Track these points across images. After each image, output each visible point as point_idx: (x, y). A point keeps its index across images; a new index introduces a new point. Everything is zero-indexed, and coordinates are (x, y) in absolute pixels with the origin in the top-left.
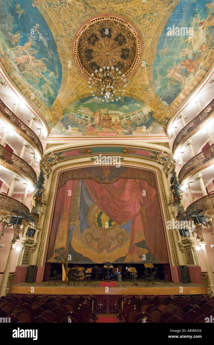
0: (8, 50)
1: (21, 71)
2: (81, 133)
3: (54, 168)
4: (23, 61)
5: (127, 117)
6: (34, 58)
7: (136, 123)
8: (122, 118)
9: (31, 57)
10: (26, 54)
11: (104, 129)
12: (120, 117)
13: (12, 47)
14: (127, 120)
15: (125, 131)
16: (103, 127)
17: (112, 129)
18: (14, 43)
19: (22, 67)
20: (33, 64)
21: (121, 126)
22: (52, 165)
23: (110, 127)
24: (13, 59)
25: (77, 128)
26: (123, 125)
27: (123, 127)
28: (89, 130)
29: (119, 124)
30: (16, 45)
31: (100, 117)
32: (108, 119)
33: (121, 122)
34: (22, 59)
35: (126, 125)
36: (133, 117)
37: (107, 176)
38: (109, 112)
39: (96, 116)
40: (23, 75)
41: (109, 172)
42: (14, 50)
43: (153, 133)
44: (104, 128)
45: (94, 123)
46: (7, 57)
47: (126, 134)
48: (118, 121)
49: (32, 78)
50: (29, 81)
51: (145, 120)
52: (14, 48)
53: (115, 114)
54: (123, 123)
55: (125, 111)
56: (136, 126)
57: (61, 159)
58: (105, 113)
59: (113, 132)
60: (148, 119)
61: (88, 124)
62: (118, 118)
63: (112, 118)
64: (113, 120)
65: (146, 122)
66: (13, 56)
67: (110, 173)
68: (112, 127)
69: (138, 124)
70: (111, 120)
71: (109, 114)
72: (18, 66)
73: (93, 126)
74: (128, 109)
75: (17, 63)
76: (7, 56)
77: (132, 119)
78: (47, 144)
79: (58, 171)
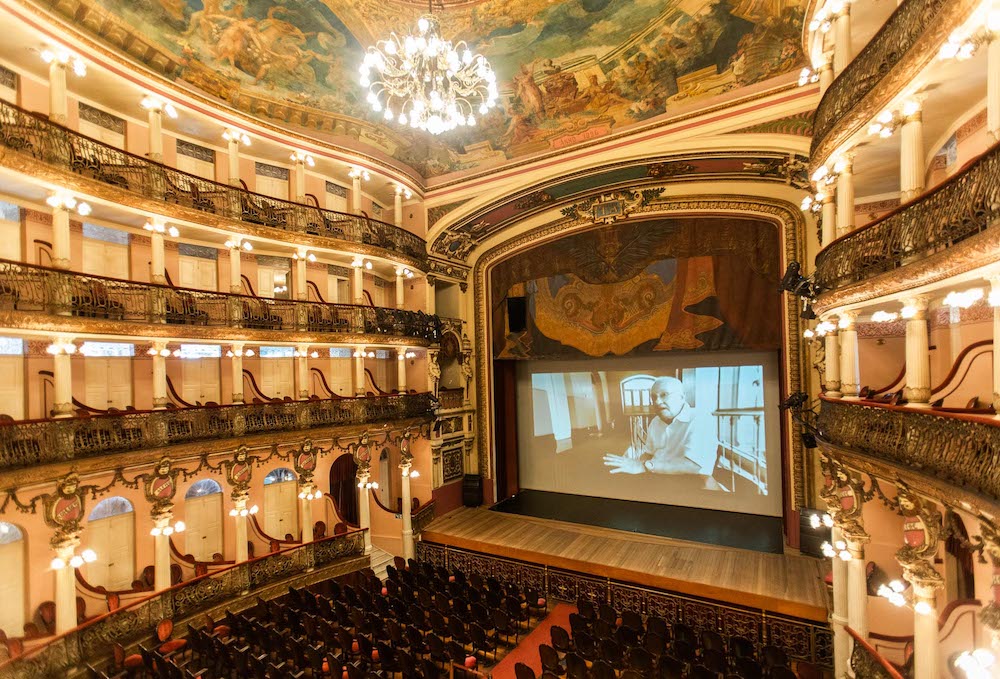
0: (182, 42)
1: (253, 73)
2: (501, 152)
3: (472, 259)
4: (238, 46)
5: (628, 54)
6: (251, 21)
7: (674, 63)
8: (613, 64)
9: (245, 25)
10: (228, 24)
11: (565, 122)
12: (600, 63)
13: (185, 30)
14: (630, 64)
15: (635, 106)
16: (557, 115)
17: (589, 113)
18: (179, 17)
19: (245, 63)
20: (264, 38)
21: (617, 91)
22: (466, 254)
23: (579, 108)
24: (213, 59)
25: (486, 143)
26: (624, 88)
27: (625, 96)
28: (519, 139)
29: (609, 87)
30: (187, 16)
31: (536, 86)
32: (566, 85)
33: (615, 79)
34: (228, 42)
35: (633, 82)
36: (652, 44)
37: (612, 260)
38: (557, 63)
39: (524, 89)
40: (266, 79)
41: (618, 245)
42: (193, 33)
43: (754, 81)
44: (563, 119)
45: (526, 113)
46: (197, 62)
47: (642, 116)
48: (602, 79)
49: (290, 73)
50: (289, 87)
51: (705, 42)
52: (191, 29)
53: (580, 62)
54: (621, 81)
55: (607, 39)
56: (676, 74)
57: (481, 235)
58: (544, 69)
59: (594, 122)
60: (718, 33)
61: (509, 120)
62: (596, 70)
63: (576, 75)
64: (583, 83)
65: (712, 45)
66: (205, 49)
67: (621, 248)
68: (589, 108)
69: (680, 63)
70: (576, 84)
71: (559, 70)
72: (238, 65)
73: (527, 121)
74: (618, 28)
75: (227, 61)
76: (193, 61)
77: (650, 54)
78: (431, 211)
79: (484, 267)
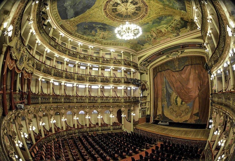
0: (95, 38)
1: (105, 39)
2: (151, 45)
3: (148, 68)
4: (102, 36)
5: (170, 26)
6: (104, 32)
7: (178, 27)
8: (167, 28)
9: (103, 33)
10: (101, 33)
11: (162, 38)
12: (165, 28)
13: (95, 36)
14: (171, 27)
15: (174, 34)
16: (160, 37)
17: (166, 36)
18: (94, 34)
19: (103, 38)
20: (106, 34)
21: (170, 32)
22: (147, 67)
23: (164, 35)
24: (99, 39)
25: (148, 43)
26: (171, 31)
27: (172, 33)
28: (154, 42)
29: (168, 31)
31: (155, 32)
32: (160, 32)
33: (169, 30)
34: (101, 36)
35: (172, 30)
36: (173, 24)
37: (177, 66)
38: (157, 28)
39: (152, 33)
40: (106, 39)
41: (178, 62)
43: (192, 30)
44: (161, 38)
45: (154, 37)
46: (97, 40)
47: (176, 36)
48: (166, 30)
49: (110, 38)
50: (110, 40)
51: (182, 24)
53: (162, 28)
54: (170, 30)
55: (165, 24)
56: (179, 29)
57: (150, 62)
58: (155, 29)
59: (167, 38)
60: (183, 23)
61: (151, 39)
62: (165, 29)
63: (161, 30)
64: (163, 31)
65: (183, 24)
66: (98, 37)
67: (178, 63)
68: (166, 35)
69: (179, 27)
70: (162, 31)
71: (158, 29)
72: (102, 38)
73: (155, 39)
74: (166, 22)
75: (101, 38)
77: (173, 26)
78: (138, 58)
79: (151, 69)
